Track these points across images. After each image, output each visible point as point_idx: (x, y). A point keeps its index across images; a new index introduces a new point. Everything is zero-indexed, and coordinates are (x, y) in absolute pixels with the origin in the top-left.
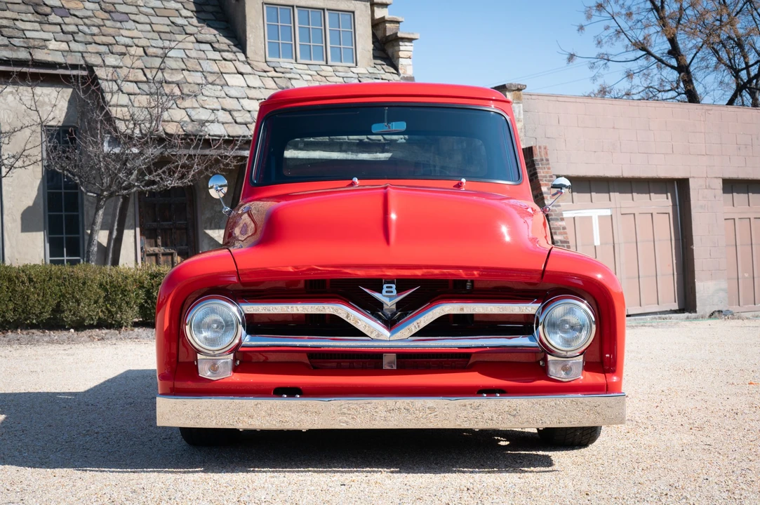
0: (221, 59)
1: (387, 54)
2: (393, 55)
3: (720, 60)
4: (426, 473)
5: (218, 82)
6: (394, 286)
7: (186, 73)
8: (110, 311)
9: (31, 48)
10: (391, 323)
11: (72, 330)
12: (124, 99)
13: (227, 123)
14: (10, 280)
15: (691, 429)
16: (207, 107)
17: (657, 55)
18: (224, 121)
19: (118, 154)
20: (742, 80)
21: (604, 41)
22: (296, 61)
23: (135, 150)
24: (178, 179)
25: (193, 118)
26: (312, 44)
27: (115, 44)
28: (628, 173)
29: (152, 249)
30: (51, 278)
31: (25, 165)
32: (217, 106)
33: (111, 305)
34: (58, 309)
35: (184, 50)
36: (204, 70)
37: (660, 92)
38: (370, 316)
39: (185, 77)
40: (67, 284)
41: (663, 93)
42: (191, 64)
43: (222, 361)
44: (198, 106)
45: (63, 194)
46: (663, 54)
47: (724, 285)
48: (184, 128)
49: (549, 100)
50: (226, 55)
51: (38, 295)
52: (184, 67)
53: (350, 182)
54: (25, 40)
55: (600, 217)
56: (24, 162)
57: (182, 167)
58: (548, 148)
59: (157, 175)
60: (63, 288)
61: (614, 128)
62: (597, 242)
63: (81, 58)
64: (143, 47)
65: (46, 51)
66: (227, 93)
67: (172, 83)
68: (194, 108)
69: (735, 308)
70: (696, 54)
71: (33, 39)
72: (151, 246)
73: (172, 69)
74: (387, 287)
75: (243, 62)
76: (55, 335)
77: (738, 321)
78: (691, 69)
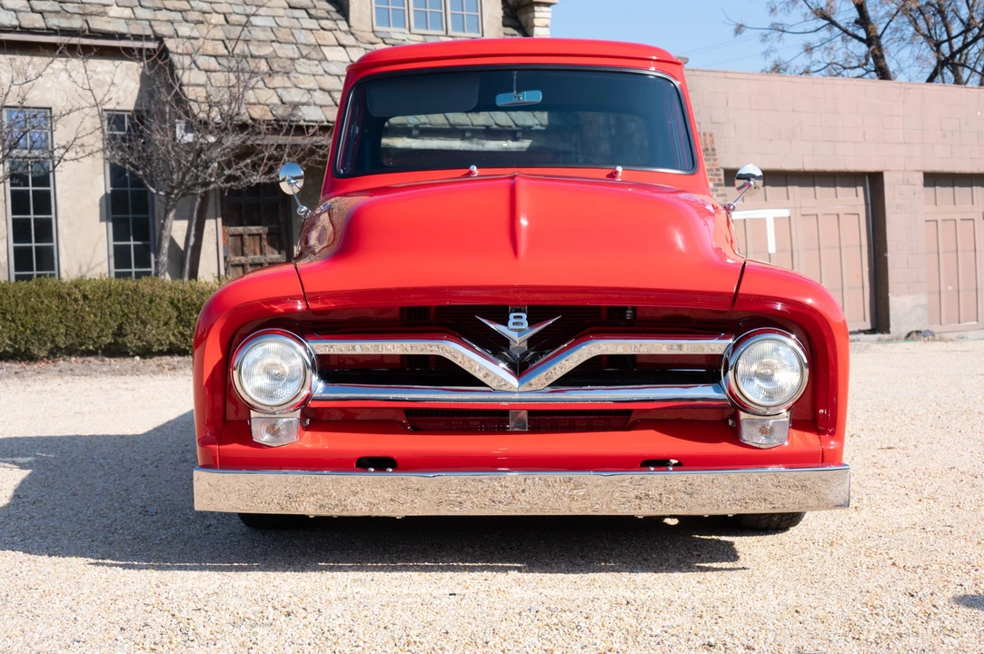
0: (319, 28)
1: (519, 22)
2: (527, 25)
3: (917, 30)
4: (569, 572)
5: (314, 55)
6: (525, 316)
7: (275, 45)
8: (182, 335)
9: (87, 14)
10: (520, 368)
11: (137, 358)
12: (200, 77)
13: (325, 106)
14: (60, 296)
15: (920, 500)
16: (302, 86)
17: (843, 25)
18: (322, 103)
19: (191, 143)
20: (943, 55)
21: (778, 9)
22: (410, 30)
23: (212, 139)
24: (265, 174)
25: (284, 100)
26: (428, 10)
27: (189, 10)
28: (810, 165)
29: (237, 258)
30: (110, 295)
31: (78, 156)
32: (313, 85)
33: (184, 326)
34: (120, 332)
35: (274, 17)
36: (299, 41)
37: (845, 68)
38: (491, 357)
39: (274, 50)
40: (130, 301)
41: (849, 70)
42: (282, 35)
43: (285, 420)
44: (290, 85)
45: (129, 192)
46: (848, 23)
47: (923, 299)
48: (274, 113)
49: (715, 77)
50: (325, 23)
51: (95, 316)
52: (274, 38)
53: (466, 171)
54: (81, 5)
55: (776, 219)
56: (77, 153)
57: (269, 159)
58: (714, 135)
59: (237, 169)
60: (125, 307)
61: (794, 111)
62: (772, 249)
63: (149, 27)
64: (224, 14)
65: (105, 18)
66: (327, 70)
67: (260, 57)
68: (285, 88)
69: (935, 328)
70: (888, 24)
71: (89, 4)
72: (237, 255)
73: (259, 41)
74: (515, 317)
75: (345, 32)
76: (116, 363)
77: (940, 343)
78: (883, 41)
